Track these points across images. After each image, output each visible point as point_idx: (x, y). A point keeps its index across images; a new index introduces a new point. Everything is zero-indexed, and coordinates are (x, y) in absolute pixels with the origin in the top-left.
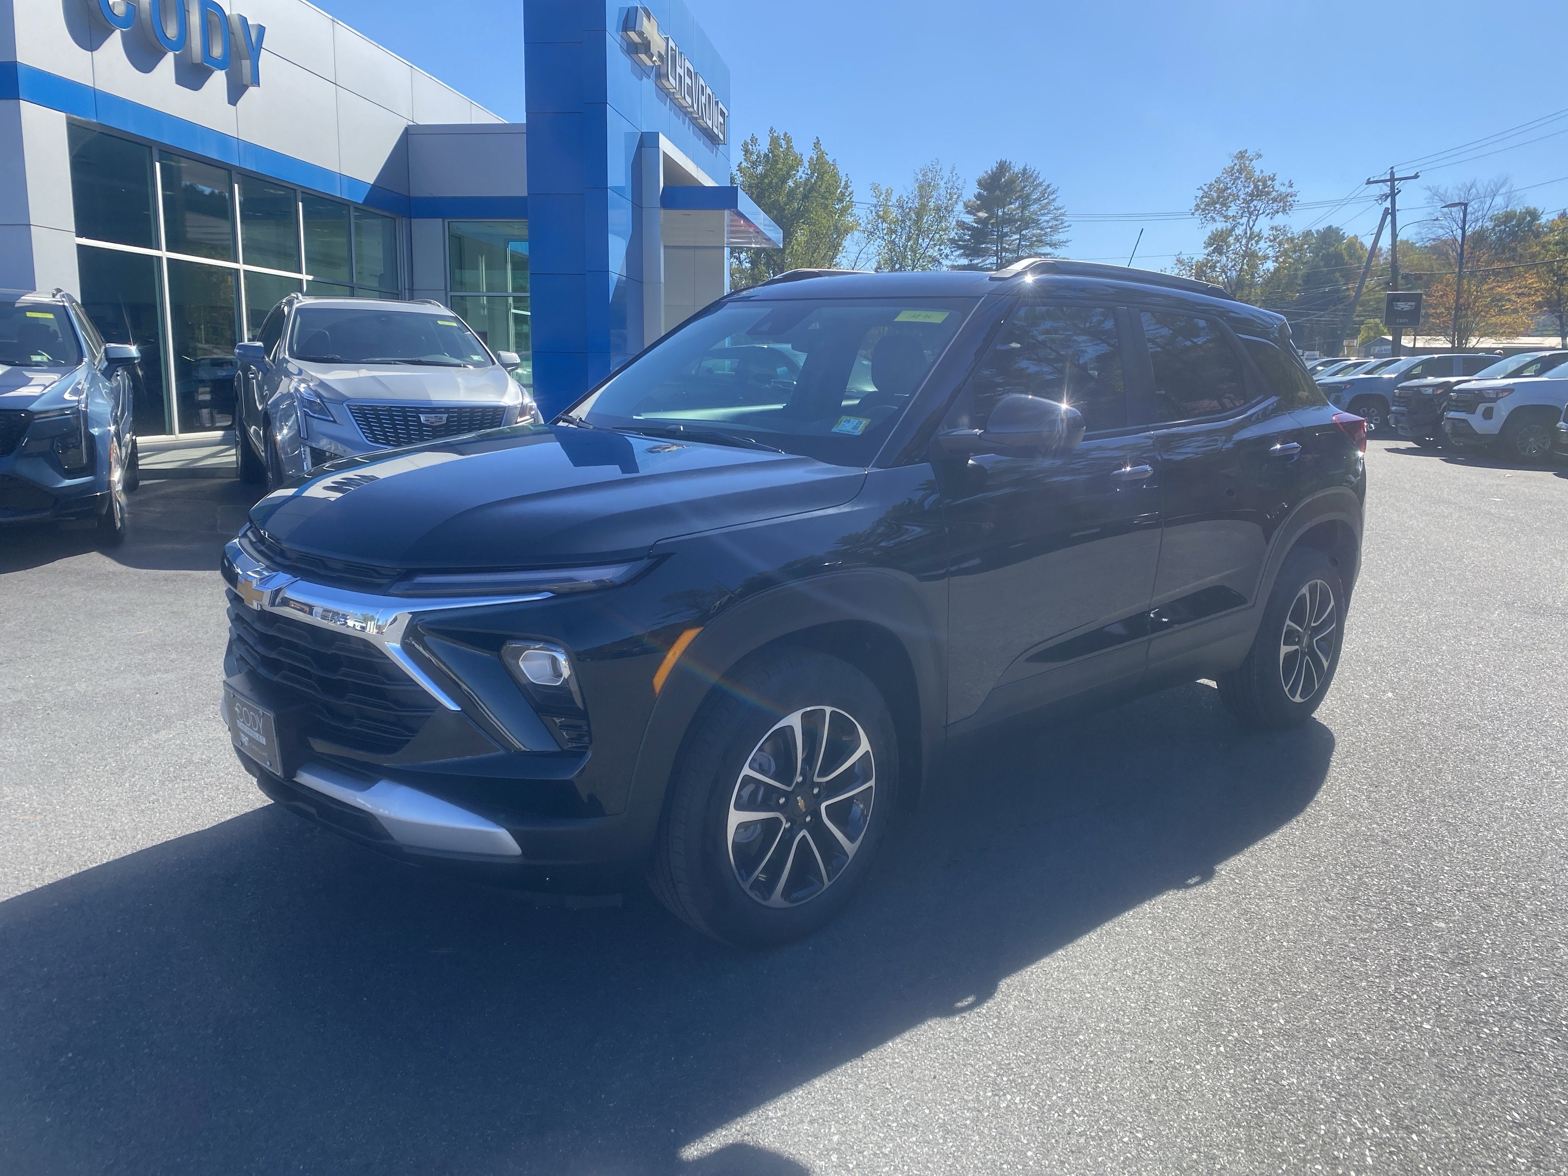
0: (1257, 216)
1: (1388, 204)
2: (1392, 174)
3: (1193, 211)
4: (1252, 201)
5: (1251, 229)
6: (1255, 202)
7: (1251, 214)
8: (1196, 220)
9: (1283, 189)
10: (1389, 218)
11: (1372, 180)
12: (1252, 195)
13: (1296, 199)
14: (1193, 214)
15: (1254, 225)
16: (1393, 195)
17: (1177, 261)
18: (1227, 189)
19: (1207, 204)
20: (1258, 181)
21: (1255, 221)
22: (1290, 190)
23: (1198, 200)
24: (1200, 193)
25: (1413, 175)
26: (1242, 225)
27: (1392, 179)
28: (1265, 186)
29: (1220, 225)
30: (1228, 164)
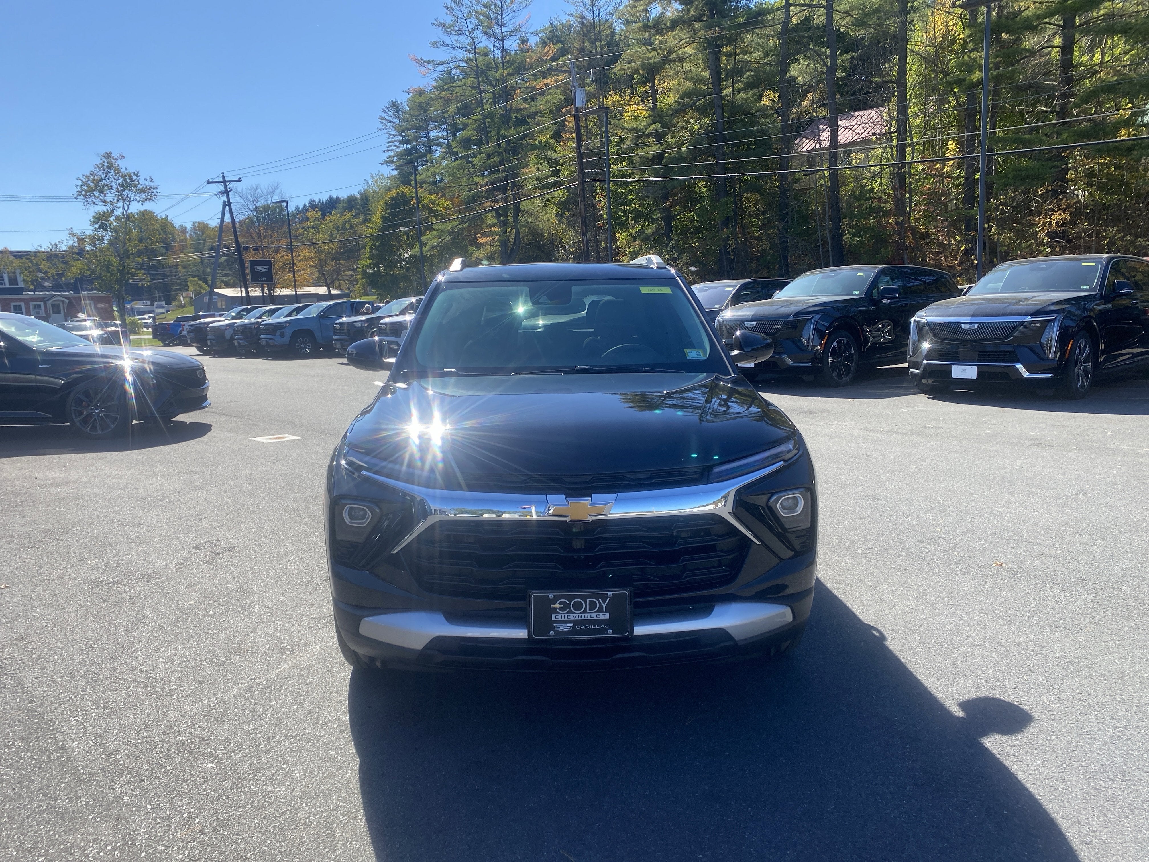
0: (130, 202)
1: (225, 198)
2: (224, 177)
3: (76, 196)
4: (124, 190)
5: (126, 212)
6: (127, 191)
7: (124, 200)
8: (79, 204)
9: (147, 183)
10: (227, 208)
11: (211, 180)
12: (122, 185)
13: (158, 190)
14: (76, 198)
15: (128, 209)
16: (226, 192)
17: (70, 234)
18: (101, 180)
19: (87, 192)
20: (126, 176)
21: (128, 206)
22: (152, 184)
23: (78, 188)
24: (80, 183)
25: (237, 179)
26: (119, 208)
27: (224, 182)
28: (132, 180)
29: (101, 208)
30: (99, 161)
